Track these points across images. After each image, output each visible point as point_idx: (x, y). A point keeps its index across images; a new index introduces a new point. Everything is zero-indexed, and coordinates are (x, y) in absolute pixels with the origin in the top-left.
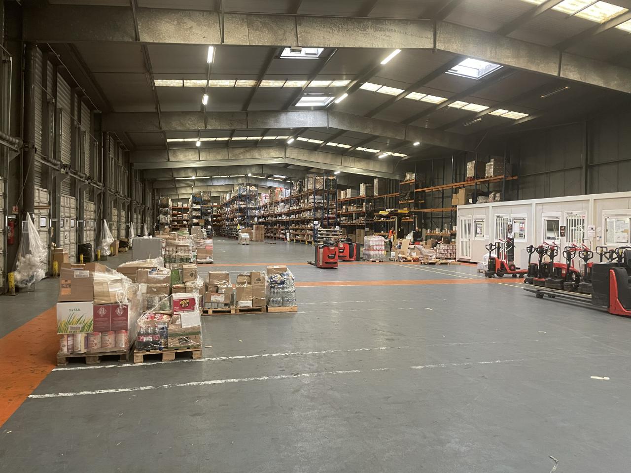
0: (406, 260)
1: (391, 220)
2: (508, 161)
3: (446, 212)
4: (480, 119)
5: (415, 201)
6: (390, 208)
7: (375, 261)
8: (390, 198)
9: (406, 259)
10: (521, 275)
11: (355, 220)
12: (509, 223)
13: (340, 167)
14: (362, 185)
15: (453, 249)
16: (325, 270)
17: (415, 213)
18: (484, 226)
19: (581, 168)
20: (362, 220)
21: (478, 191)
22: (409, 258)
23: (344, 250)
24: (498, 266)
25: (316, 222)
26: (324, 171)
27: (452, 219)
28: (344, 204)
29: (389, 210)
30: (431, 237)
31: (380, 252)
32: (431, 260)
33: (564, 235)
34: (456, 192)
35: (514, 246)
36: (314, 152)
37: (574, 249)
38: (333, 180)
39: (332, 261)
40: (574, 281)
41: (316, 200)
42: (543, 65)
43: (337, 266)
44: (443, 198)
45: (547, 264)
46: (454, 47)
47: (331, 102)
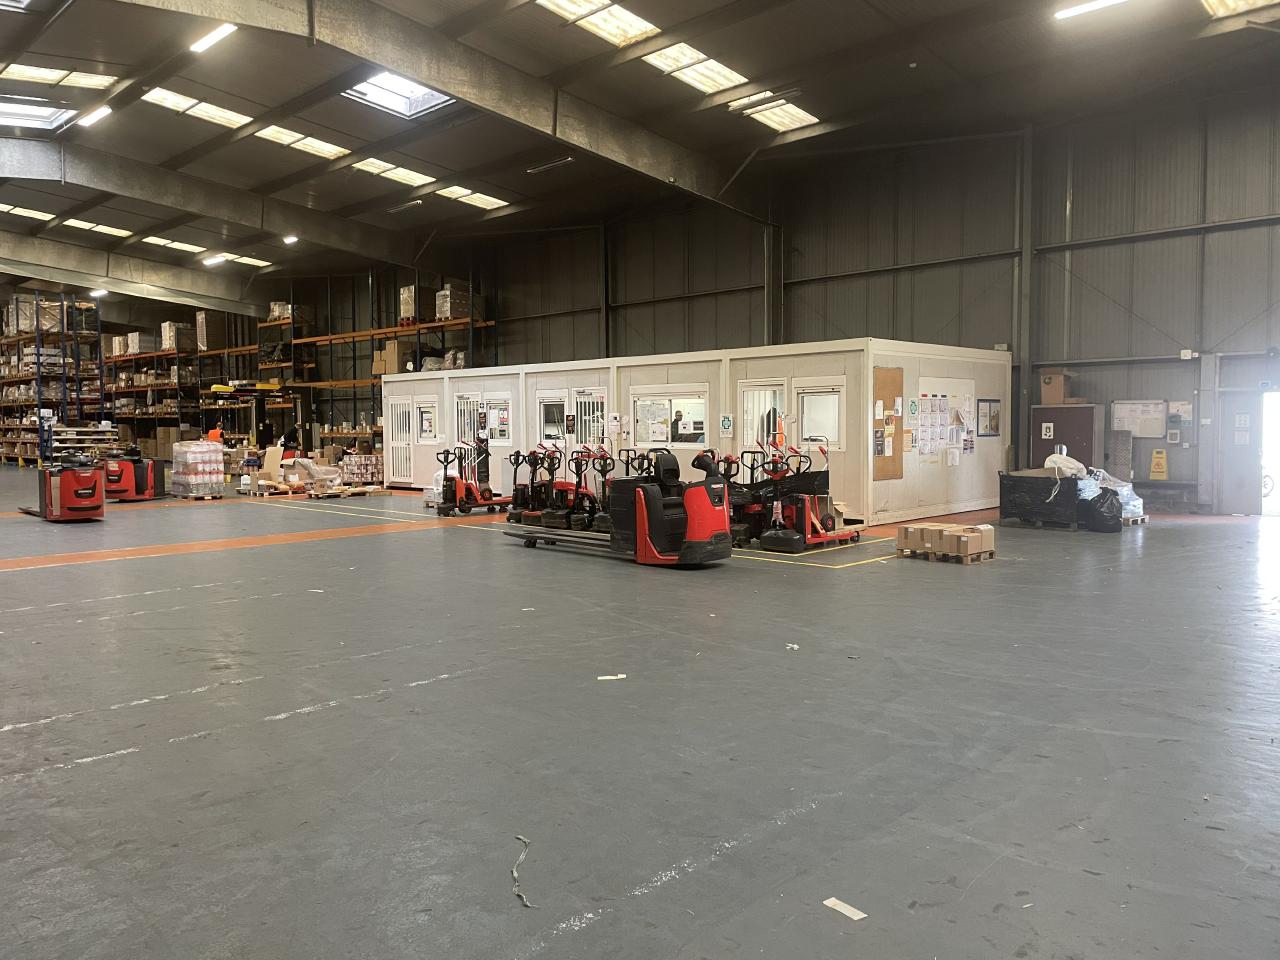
0: (276, 492)
1: (243, 405)
2: (477, 290)
3: (362, 387)
4: (420, 202)
5: (294, 363)
6: (237, 379)
7: (202, 499)
8: (237, 357)
9: (276, 489)
10: (503, 505)
11: (153, 404)
12: (480, 411)
13: (106, 279)
14: (165, 326)
15: (376, 465)
16: (68, 527)
17: (296, 390)
18: (435, 415)
19: (598, 310)
20: (170, 406)
21: (422, 346)
22: (283, 487)
23: (120, 476)
24: (461, 494)
25: (46, 412)
26: (62, 287)
27: (373, 402)
28: (122, 369)
29: (237, 382)
30: (333, 440)
31: (214, 478)
32: (330, 488)
33: (573, 431)
34: (381, 348)
35: (488, 454)
36: (30, 240)
37: (587, 453)
38: (88, 310)
39: (86, 503)
40: (587, 512)
41: (42, 359)
42: (525, 110)
43: (102, 516)
44: (354, 359)
45: (543, 485)
46: (353, 41)
47: (67, 123)
